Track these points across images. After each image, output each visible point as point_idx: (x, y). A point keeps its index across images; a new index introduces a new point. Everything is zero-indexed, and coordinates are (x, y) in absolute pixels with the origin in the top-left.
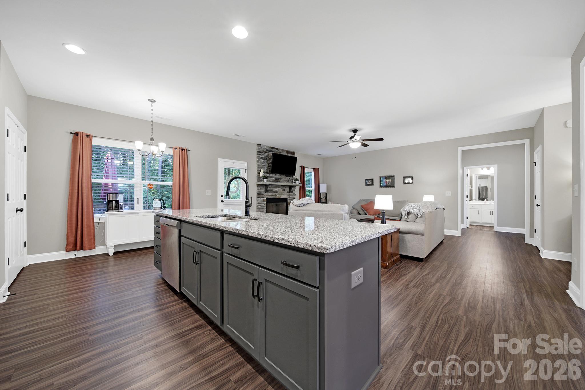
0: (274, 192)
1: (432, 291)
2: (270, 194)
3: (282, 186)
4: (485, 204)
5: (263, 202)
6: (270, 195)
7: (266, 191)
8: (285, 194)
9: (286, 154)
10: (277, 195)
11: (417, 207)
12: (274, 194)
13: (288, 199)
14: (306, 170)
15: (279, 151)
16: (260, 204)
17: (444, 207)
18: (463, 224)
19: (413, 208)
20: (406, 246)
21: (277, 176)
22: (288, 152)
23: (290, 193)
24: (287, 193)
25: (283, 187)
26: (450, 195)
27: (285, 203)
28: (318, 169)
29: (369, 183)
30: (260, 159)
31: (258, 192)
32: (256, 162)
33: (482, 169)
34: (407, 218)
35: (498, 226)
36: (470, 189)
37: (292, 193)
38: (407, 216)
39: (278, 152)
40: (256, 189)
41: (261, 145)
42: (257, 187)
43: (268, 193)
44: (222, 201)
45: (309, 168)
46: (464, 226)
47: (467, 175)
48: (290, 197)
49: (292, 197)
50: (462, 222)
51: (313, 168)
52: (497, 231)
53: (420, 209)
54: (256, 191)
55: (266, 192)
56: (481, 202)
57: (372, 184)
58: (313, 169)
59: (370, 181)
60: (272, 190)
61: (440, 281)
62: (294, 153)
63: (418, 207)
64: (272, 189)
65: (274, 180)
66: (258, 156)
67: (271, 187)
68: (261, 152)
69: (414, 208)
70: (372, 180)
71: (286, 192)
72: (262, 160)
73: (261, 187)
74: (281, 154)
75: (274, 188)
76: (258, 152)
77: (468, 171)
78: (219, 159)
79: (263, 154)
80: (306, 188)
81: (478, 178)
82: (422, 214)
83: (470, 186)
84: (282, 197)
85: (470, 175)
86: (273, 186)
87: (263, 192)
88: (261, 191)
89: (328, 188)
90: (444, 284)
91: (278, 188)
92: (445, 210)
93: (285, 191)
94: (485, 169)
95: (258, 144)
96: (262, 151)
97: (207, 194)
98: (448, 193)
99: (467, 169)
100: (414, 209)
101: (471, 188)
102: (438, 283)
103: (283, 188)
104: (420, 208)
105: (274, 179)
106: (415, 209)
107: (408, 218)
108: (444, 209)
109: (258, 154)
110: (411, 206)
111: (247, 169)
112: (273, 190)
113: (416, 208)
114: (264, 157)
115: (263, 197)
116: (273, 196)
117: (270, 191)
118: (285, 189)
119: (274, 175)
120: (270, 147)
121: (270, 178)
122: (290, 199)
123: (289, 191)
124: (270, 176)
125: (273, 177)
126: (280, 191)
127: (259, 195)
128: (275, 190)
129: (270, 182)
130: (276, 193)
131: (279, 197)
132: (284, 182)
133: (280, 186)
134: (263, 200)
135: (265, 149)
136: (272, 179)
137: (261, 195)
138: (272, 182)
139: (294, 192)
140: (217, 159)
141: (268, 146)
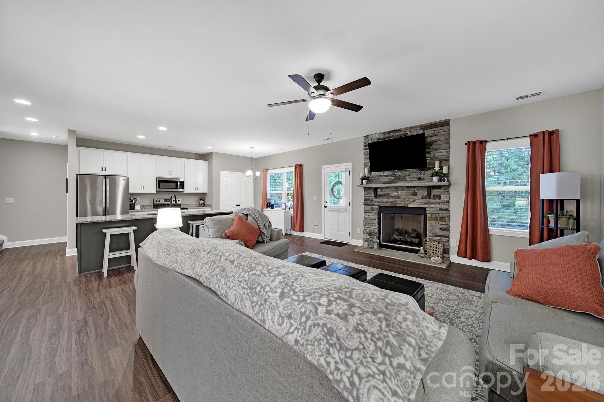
0: (393, 197)
1: (82, 309)
2: (384, 200)
5: (373, 211)
6: (386, 201)
8: (417, 201)
9: (421, 132)
10: (399, 203)
12: (391, 200)
13: (427, 209)
14: (492, 146)
15: (402, 133)
16: (368, 214)
21: (398, 173)
22: (425, 126)
23: (430, 198)
25: (413, 189)
27: (423, 217)
28: (554, 132)
30: (367, 155)
31: (365, 198)
37: (438, 200)
39: (401, 135)
40: (363, 194)
42: (364, 191)
43: (381, 199)
44: (326, 207)
48: (431, 206)
49: (437, 206)
51: (531, 136)
54: (363, 197)
55: (376, 197)
58: (528, 139)
60: (389, 195)
61: (81, 324)
62: (445, 123)
64: (387, 192)
65: (391, 180)
66: (365, 151)
67: (386, 190)
71: (419, 196)
73: (369, 191)
74: (409, 135)
75: (391, 192)
76: (365, 146)
78: (324, 168)
84: (409, 206)
86: (389, 188)
87: (372, 197)
88: (370, 196)
90: (74, 323)
91: (399, 192)
95: (363, 137)
97: (314, 200)
102: (82, 320)
103: (412, 191)
109: (365, 149)
111: (351, 170)
112: (391, 195)
115: (373, 205)
116: (390, 204)
117: (384, 197)
118: (417, 193)
119: (390, 173)
120: (385, 133)
121: (385, 178)
122: (432, 209)
123: (427, 196)
124: (385, 174)
125: (389, 175)
126: (404, 195)
127: (367, 202)
128: (395, 194)
129: (384, 183)
130: (397, 199)
131: (402, 206)
132: (415, 182)
133: (405, 188)
134: (372, 208)
135: (374, 139)
136: (386, 179)
137: (370, 202)
138: (387, 183)
139: (443, 196)
140: (322, 167)
141: (380, 133)
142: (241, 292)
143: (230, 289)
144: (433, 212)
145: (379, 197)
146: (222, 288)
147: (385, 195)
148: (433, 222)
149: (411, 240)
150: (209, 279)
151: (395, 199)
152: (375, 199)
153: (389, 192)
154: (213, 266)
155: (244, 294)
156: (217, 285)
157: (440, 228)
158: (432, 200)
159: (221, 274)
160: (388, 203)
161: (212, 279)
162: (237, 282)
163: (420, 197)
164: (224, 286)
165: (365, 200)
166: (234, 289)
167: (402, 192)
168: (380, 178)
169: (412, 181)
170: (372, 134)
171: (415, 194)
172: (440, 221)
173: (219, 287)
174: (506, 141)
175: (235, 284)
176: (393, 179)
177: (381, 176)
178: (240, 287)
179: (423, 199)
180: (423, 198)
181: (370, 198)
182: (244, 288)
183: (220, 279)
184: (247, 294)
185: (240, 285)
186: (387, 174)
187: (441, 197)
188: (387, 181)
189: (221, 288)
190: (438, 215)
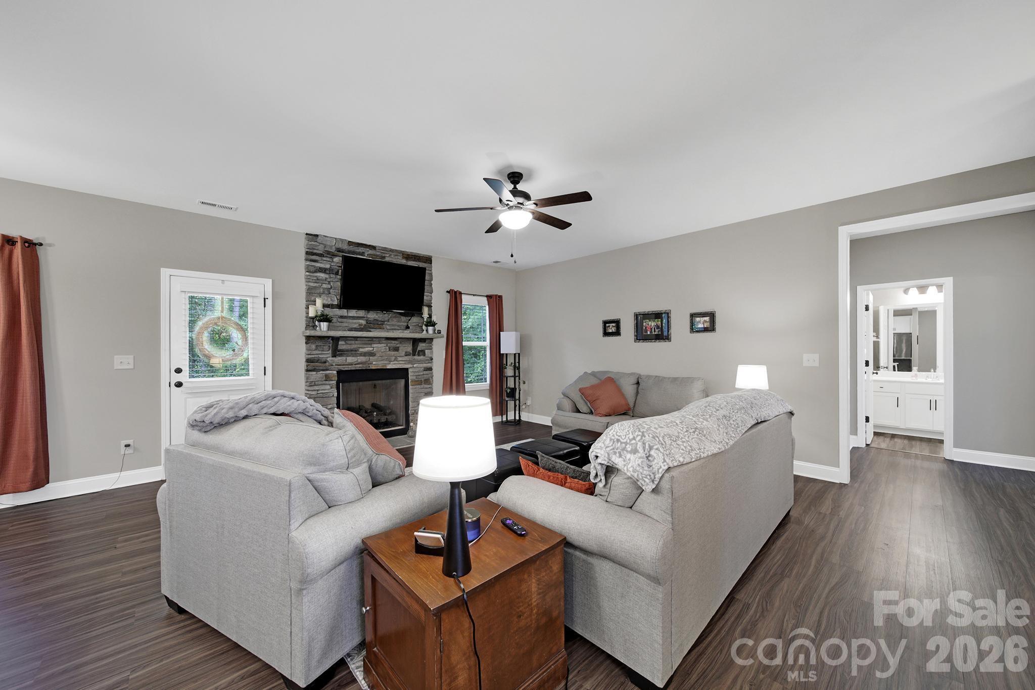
0: (364, 355)
2: (350, 359)
3: (387, 339)
4: (914, 380)
5: (326, 380)
6: (351, 362)
7: (336, 353)
8: (400, 359)
9: (404, 262)
10: (374, 363)
11: (640, 444)
12: (361, 359)
13: (410, 370)
14: (466, 300)
15: (378, 253)
16: (316, 388)
17: (790, 408)
18: (856, 435)
19: (624, 449)
20: (599, 607)
21: (372, 315)
22: (408, 255)
23: (414, 355)
24: (406, 357)
25: (393, 342)
26: (817, 364)
27: (403, 382)
28: (500, 297)
29: (611, 331)
30: (315, 272)
31: (310, 356)
32: (303, 280)
33: (906, 291)
34: (605, 486)
35: (956, 446)
36: (874, 342)
37: (422, 357)
38: (603, 478)
39: (377, 256)
40: (305, 349)
41: (317, 236)
42: (306, 343)
43: (344, 358)
44: (179, 385)
45: (474, 295)
46: (861, 440)
47: (867, 308)
48: (415, 366)
49: (421, 365)
50: (854, 431)
51: (488, 297)
52: (953, 461)
53: (652, 453)
54: (304, 355)
55: (334, 356)
56: (904, 376)
57: (617, 333)
58: (485, 299)
59: (614, 325)
60: (358, 350)
62: (428, 260)
63: (644, 444)
64: (355, 346)
65: (362, 325)
66: (308, 263)
67: (353, 342)
68: (321, 255)
69: (629, 448)
70: (617, 323)
71: (402, 352)
72: (322, 275)
73: (319, 343)
74: (387, 259)
75: (361, 346)
76: (307, 253)
77: (867, 295)
78: (165, 272)
79: (325, 259)
80: (464, 343)
81: (891, 313)
82: (657, 480)
83: (874, 336)
84: (389, 367)
85: (874, 307)
86: (358, 339)
87: (327, 355)
88: (320, 352)
89: (524, 342)
91: (375, 345)
92: (793, 418)
93: (400, 351)
94: (914, 292)
95: (307, 234)
96: (321, 252)
97: (117, 366)
98: (811, 360)
99: (865, 290)
100: (628, 456)
101: (875, 339)
103: (394, 344)
104: (651, 448)
105: (363, 322)
106: (631, 452)
107: (608, 486)
108: (792, 413)
109: (306, 260)
110: (618, 440)
111: (269, 295)
112: (361, 350)
113: (635, 451)
114: (328, 266)
115: (327, 370)
116: (361, 366)
117: (350, 353)
118: (398, 347)
119: (361, 313)
120: (350, 243)
121: (351, 321)
122: (415, 370)
123: (411, 352)
124: (350, 315)
125: (358, 317)
126: (382, 351)
127: (312, 365)
128: (367, 349)
129: (351, 330)
130: (371, 357)
131: (379, 368)
132: (397, 331)
133: (384, 339)
134: (326, 376)
135: (331, 247)
136: (355, 324)
137: (320, 364)
138: (356, 330)
139: (428, 352)
140: (160, 269)
141: (342, 240)
142: (696, 436)
143: (689, 441)
144: (417, 374)
145: (341, 355)
146: (685, 447)
147: (352, 351)
148: (417, 386)
149: (387, 418)
150: (670, 454)
151: (367, 358)
152: (334, 358)
153: (359, 346)
154: (659, 440)
155: (698, 435)
156: (680, 450)
157: (425, 394)
158: (416, 357)
159: (673, 440)
160: (355, 364)
161: (672, 451)
162: (686, 433)
163: (404, 353)
164: (685, 444)
165: (308, 361)
166: (691, 438)
167: (379, 345)
168: (340, 320)
169: (392, 329)
170: (326, 236)
171: (396, 349)
172: (425, 384)
173: (683, 450)
174: (472, 297)
175: (687, 436)
176: (365, 325)
177: (342, 317)
178: (692, 434)
179: (406, 356)
180: (407, 354)
181: (320, 356)
182: (694, 432)
183: (677, 444)
184: (700, 433)
185: (690, 433)
186: (355, 315)
187: (426, 353)
188: (356, 326)
189: (684, 449)
190: (423, 376)
